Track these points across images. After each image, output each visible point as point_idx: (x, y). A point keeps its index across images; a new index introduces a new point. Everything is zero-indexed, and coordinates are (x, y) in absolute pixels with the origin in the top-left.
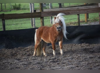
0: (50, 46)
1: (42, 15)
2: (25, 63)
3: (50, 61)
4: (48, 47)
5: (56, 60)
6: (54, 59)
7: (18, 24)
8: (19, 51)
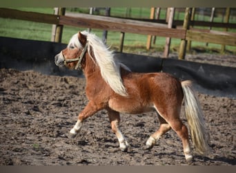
0: (63, 77)
1: (60, 21)
2: (10, 98)
3: (54, 102)
4: (61, 78)
5: (65, 102)
6: (61, 100)
7: (37, 30)
8: (9, 75)
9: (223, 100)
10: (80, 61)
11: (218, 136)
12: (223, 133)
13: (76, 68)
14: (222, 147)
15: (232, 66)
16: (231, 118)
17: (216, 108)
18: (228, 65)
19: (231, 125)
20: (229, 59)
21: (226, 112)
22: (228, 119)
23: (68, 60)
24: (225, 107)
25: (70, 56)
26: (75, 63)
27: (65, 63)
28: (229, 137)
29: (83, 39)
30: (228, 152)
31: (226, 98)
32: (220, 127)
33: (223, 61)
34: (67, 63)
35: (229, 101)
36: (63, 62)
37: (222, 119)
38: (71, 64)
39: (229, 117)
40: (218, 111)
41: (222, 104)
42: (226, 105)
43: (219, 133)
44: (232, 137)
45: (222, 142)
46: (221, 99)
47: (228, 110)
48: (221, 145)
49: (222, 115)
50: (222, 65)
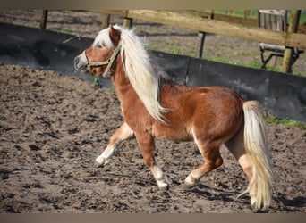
9: (14, 69)
10: (110, 65)
11: (6, 115)
12: (13, 111)
13: (104, 75)
14: (11, 129)
15: (26, 25)
16: (23, 92)
17: (5, 80)
18: (21, 24)
19: (24, 101)
20: (23, 17)
21: (17, 84)
22: (20, 93)
23: (93, 64)
24: (16, 78)
25: (96, 59)
26: (103, 68)
27: (89, 68)
28: (20, 116)
29: (115, 37)
30: (18, 136)
31: (18, 67)
32: (9, 104)
33: (15, 19)
34: (92, 67)
35: (22, 70)
36: (86, 66)
37: (11, 93)
38: (98, 69)
39: (21, 90)
40: (7, 83)
41: (13, 74)
42: (17, 75)
43: (7, 111)
44: (24, 117)
45: (11, 122)
46: (11, 67)
47: (20, 82)
48: (10, 126)
49: (12, 88)
50: (14, 23)
